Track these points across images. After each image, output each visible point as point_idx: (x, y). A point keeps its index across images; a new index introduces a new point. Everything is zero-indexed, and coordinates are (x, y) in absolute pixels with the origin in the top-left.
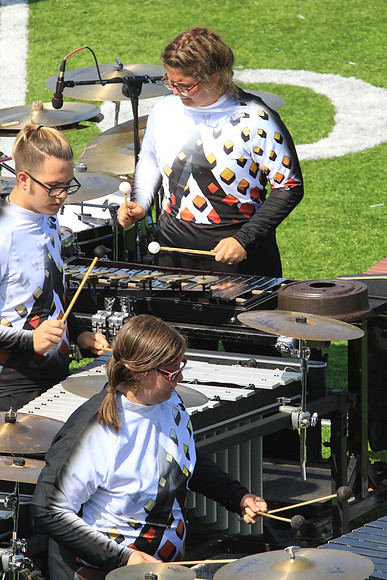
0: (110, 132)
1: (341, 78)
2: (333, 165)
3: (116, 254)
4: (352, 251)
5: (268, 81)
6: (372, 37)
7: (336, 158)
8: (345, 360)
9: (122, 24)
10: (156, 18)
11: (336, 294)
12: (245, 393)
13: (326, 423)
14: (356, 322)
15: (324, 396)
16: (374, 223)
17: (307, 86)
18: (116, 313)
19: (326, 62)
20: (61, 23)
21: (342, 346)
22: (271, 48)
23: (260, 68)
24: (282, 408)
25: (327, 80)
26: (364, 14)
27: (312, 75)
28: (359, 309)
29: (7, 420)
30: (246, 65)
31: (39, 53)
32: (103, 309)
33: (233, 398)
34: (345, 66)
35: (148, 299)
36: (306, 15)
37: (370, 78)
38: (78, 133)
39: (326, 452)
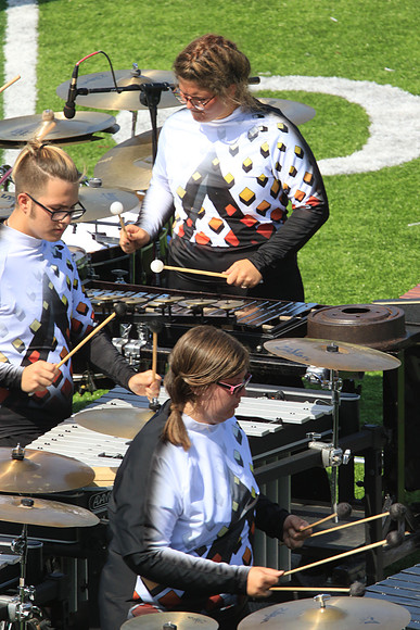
0: (127, 144)
1: (377, 86)
2: (368, 180)
3: (133, 277)
4: (388, 274)
5: (298, 88)
6: (409, 41)
7: (371, 173)
8: (380, 392)
9: (140, 27)
10: (176, 20)
11: (370, 320)
12: (272, 428)
13: (360, 460)
14: (392, 350)
15: (358, 431)
16: (412, 244)
17: (340, 94)
18: (132, 341)
19: (360, 68)
20: (74, 25)
21: (377, 378)
22: (301, 53)
23: (289, 74)
24: (312, 445)
25: (362, 88)
26: (401, 16)
27: (345, 82)
28: (396, 337)
29: (15, 457)
30: (273, 71)
31: (50, 58)
32: (119, 336)
33: (259, 434)
34: (381, 73)
35: (168, 325)
36: (339, 18)
37: (408, 85)
38: (92, 146)
39: (359, 492)
